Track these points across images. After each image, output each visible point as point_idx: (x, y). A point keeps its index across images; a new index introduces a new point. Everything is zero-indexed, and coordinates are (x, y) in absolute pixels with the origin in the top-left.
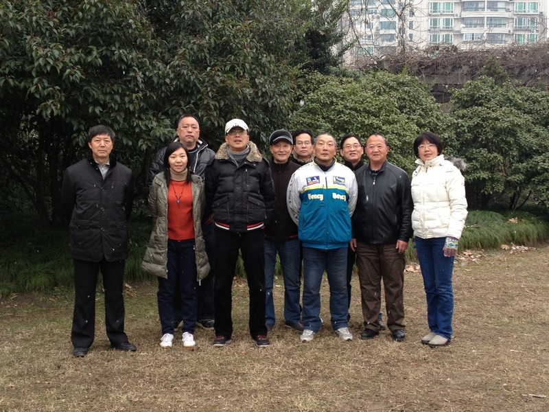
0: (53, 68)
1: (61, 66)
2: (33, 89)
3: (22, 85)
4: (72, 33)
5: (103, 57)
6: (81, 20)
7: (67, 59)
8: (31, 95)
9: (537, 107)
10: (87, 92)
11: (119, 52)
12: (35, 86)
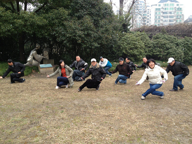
0: (80, 35)
1: (81, 35)
2: (77, 39)
3: (75, 38)
4: (82, 29)
5: (87, 33)
6: (84, 27)
7: (82, 34)
8: (76, 39)
9: (171, 39)
10: (84, 39)
11: (90, 32)
12: (77, 38)
